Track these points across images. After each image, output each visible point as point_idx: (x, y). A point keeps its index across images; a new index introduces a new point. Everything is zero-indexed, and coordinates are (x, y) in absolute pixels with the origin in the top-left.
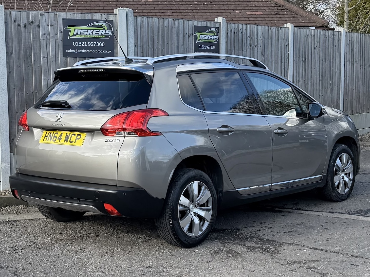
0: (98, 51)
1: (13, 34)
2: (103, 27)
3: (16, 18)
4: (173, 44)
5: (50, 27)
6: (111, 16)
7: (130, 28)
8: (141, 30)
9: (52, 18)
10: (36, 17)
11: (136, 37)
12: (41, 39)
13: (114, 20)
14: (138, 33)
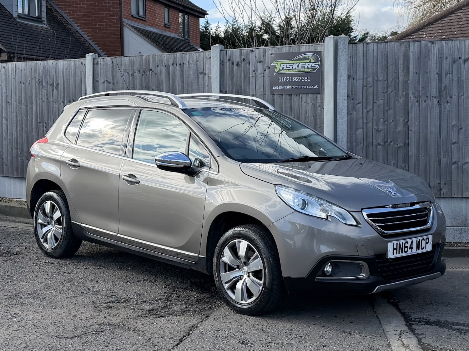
1: (228, 73)
3: (230, 57)
4: (428, 74)
5: (259, 63)
6: (318, 47)
7: (341, 58)
8: (365, 59)
9: (262, 54)
10: (247, 55)
11: (355, 68)
12: (251, 76)
13: (322, 50)
14: (358, 63)
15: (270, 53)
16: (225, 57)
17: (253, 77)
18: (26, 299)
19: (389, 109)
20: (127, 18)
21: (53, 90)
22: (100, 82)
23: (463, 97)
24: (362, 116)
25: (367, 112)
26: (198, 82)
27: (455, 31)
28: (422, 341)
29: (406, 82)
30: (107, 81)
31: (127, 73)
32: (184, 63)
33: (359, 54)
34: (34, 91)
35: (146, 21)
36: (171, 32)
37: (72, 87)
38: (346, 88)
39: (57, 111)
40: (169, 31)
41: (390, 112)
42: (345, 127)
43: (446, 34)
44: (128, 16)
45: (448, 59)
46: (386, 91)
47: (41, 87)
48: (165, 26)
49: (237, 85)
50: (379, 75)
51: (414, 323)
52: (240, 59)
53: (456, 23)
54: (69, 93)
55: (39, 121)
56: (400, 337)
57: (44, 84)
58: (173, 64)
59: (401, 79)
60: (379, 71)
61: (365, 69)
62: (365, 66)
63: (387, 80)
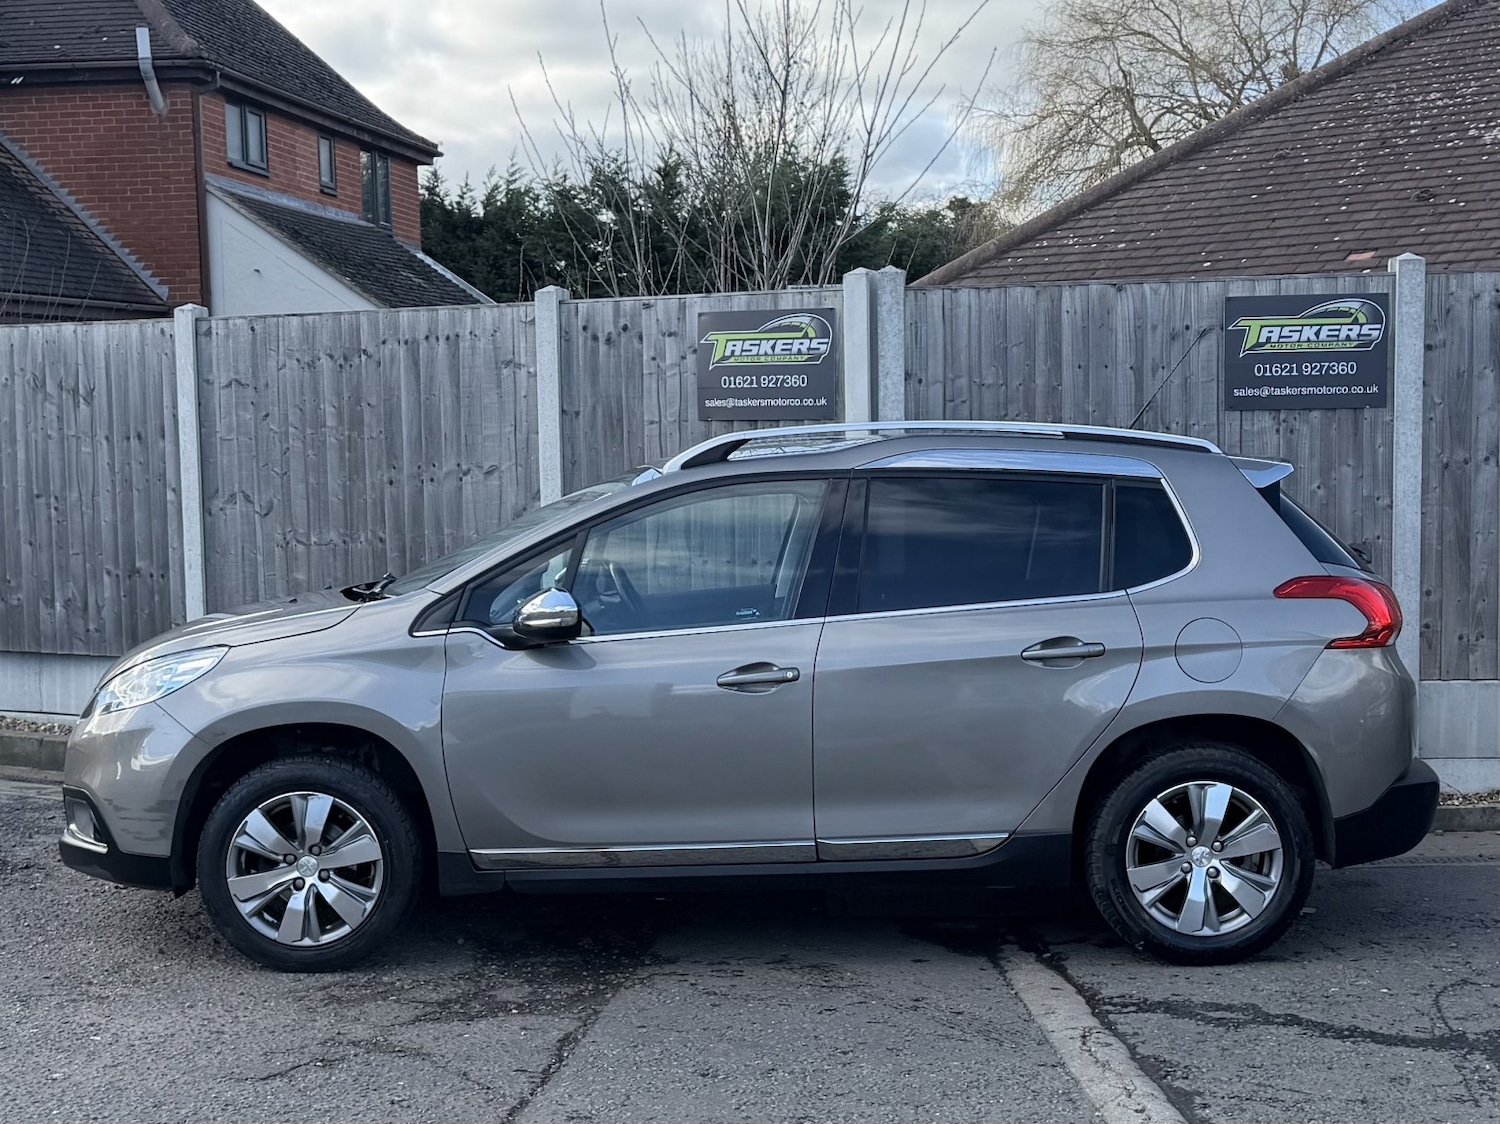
0: (787, 402)
2: (802, 329)
3: (588, 321)
4: (1109, 368)
5: (667, 339)
6: (828, 297)
7: (888, 328)
8: (948, 330)
9: (674, 315)
10: (635, 316)
11: (924, 354)
12: (644, 371)
13: (837, 307)
14: (931, 341)
15: (698, 310)
16: (574, 320)
17: (650, 373)
18: (103, 985)
20: (214, 172)
21: (77, 405)
22: (216, 385)
23: (1196, 427)
26: (499, 386)
27: (1152, 231)
28: (1138, 1050)
29: (1054, 389)
30: (236, 380)
31: (295, 362)
32: (458, 336)
33: (934, 318)
34: (19, 407)
35: (267, 177)
36: (340, 207)
37: (134, 398)
38: (902, 406)
39: (90, 463)
40: (333, 205)
43: (1129, 237)
44: (219, 165)
45: (1159, 330)
46: (1003, 413)
47: (40, 397)
48: (322, 191)
49: (608, 397)
50: (984, 372)
51: (1110, 1008)
52: (616, 327)
53: (1152, 209)
54: (125, 413)
55: (35, 492)
56: (1084, 1044)
57: (51, 388)
58: (427, 338)
59: (1040, 381)
60: (986, 360)
61: (950, 356)
62: (949, 347)
63: (1006, 384)
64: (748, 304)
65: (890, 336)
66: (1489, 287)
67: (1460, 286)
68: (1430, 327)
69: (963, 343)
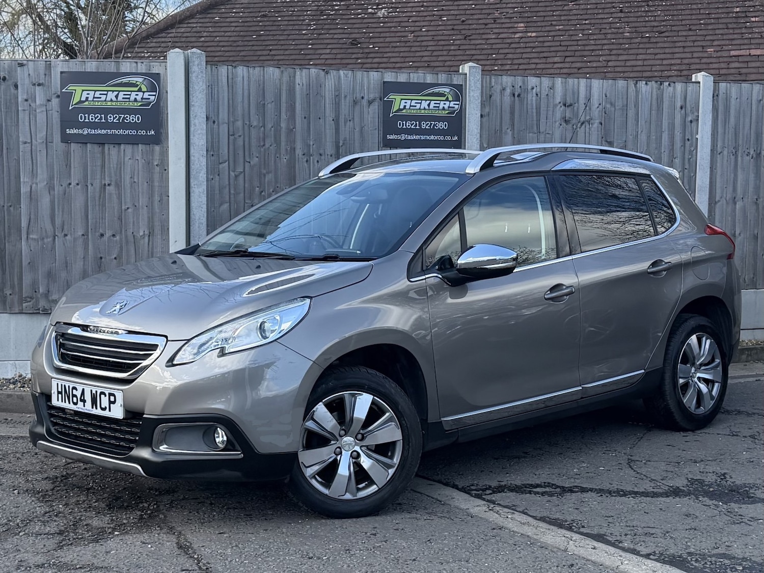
0: (127, 132)
2: (138, 85)
4: (321, 119)
5: (37, 88)
7: (196, 88)
8: (230, 91)
9: (42, 72)
10: (12, 71)
11: (216, 105)
12: (20, 109)
13: (162, 73)
14: (221, 97)
15: (59, 70)
17: (24, 110)
19: (268, 173)
24: (227, 183)
25: (236, 176)
29: (291, 130)
33: (222, 83)
38: (205, 137)
41: (270, 177)
42: (204, 199)
45: (348, 98)
46: (262, 144)
50: (252, 118)
59: (283, 125)
60: (253, 111)
61: (232, 107)
62: (231, 102)
63: (264, 126)
64: (98, 68)
65: (197, 93)
66: (509, 84)
67: (496, 83)
68: (483, 105)
69: (240, 99)
